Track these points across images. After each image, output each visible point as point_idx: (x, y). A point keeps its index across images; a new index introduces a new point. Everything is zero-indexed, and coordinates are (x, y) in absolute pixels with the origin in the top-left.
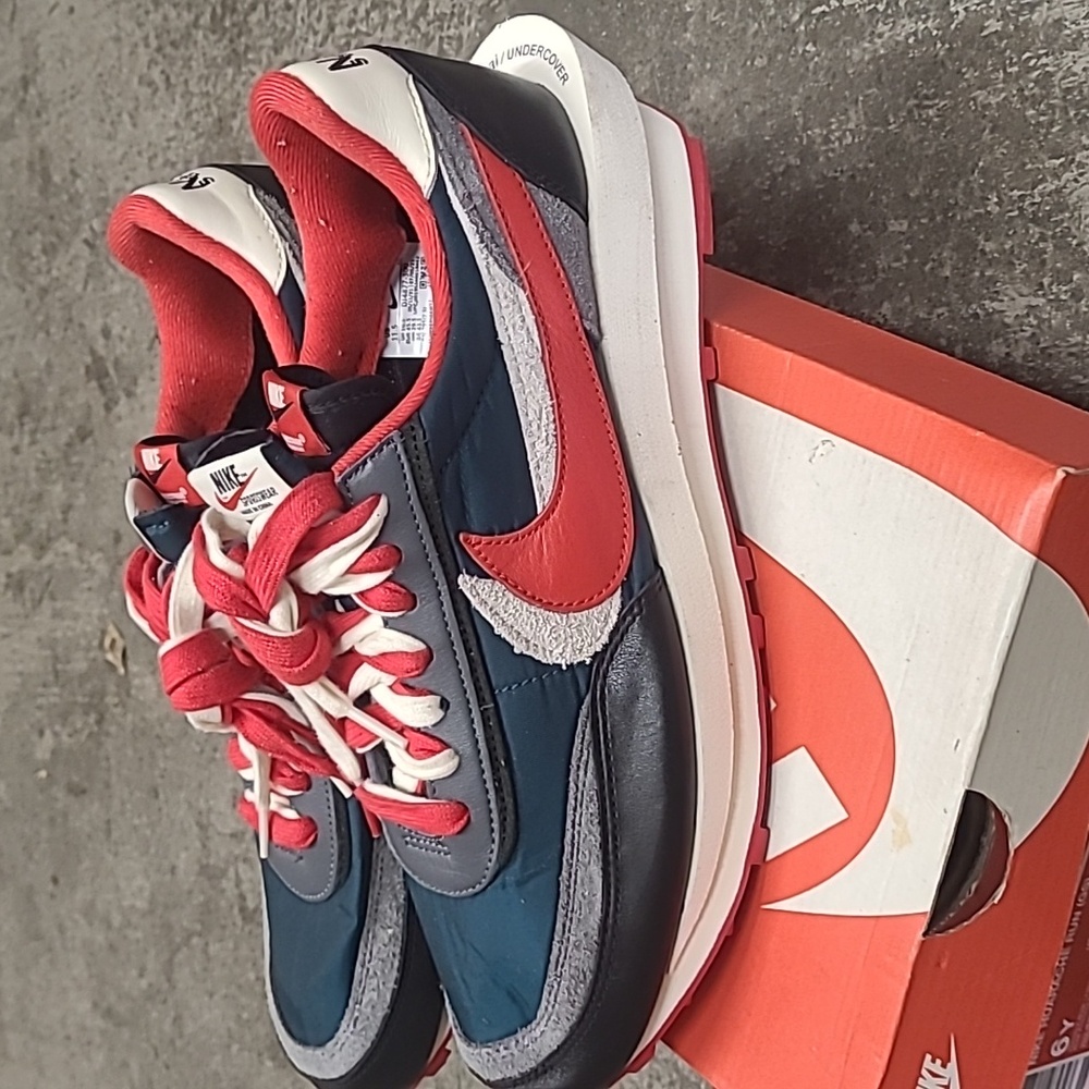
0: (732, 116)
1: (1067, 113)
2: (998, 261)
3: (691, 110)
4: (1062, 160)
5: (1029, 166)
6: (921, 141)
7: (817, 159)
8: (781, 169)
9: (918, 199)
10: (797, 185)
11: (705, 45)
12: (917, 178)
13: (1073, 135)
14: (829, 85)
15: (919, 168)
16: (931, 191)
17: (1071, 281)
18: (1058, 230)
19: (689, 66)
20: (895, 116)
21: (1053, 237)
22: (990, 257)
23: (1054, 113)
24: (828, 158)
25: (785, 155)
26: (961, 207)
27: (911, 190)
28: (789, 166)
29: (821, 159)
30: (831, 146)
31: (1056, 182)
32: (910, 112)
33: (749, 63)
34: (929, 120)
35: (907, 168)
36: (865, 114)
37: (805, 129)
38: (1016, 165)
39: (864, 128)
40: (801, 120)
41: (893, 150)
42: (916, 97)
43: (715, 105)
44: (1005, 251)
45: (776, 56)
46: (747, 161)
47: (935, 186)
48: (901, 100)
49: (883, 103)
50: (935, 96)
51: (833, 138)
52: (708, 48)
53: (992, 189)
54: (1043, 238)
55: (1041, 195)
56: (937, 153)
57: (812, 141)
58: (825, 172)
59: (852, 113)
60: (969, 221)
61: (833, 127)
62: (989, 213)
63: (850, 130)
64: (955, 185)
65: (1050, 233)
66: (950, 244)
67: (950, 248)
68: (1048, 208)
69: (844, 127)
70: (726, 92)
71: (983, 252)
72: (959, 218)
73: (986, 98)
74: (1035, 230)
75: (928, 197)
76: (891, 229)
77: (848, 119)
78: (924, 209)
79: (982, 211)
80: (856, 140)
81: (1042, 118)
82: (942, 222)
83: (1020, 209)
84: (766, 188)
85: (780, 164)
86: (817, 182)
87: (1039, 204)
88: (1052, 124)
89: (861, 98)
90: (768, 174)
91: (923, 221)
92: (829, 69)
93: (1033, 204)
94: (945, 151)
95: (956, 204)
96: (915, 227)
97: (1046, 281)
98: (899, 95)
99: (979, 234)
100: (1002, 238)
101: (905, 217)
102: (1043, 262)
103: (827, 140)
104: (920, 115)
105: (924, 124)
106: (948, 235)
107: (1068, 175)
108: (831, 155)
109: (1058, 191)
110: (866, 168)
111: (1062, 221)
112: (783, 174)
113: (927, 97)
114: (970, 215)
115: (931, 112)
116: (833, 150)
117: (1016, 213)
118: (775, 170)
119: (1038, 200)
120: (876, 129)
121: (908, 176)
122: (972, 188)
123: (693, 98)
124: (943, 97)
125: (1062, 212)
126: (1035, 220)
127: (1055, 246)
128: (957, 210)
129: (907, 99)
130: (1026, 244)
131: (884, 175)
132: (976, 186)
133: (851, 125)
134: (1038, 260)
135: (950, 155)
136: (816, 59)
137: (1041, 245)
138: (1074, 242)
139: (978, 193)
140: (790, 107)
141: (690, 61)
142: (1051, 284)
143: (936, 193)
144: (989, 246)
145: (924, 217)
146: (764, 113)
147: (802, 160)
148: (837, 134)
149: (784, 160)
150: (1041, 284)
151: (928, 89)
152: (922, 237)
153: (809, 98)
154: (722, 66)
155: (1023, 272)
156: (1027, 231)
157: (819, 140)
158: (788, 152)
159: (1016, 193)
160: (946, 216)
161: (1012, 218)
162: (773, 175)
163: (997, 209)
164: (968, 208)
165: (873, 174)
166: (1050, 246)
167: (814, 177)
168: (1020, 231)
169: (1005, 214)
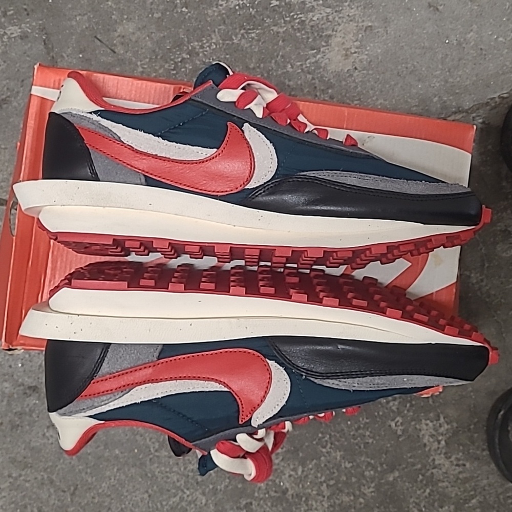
0: (145, 38)
1: (314, 35)
3: (119, 36)
4: (315, 51)
5: (302, 54)
6: (251, 46)
7: (198, 55)
8: (179, 60)
9: (254, 68)
10: (190, 66)
11: (122, 8)
12: (252, 60)
13: (318, 42)
14: (198, 25)
15: (252, 56)
16: (260, 65)
17: (328, 93)
18: (319, 75)
19: (113, 17)
20: (236, 36)
21: (318, 78)
22: (292, 87)
23: (308, 34)
24: (205, 55)
25: (180, 54)
26: (275, 70)
27: (250, 65)
28: (183, 59)
29: (201, 55)
30: (205, 49)
31: (315, 59)
32: (242, 35)
33: (150, 16)
34: (253, 38)
35: (246, 57)
36: (220, 36)
37: (189, 42)
38: (296, 53)
39: (221, 42)
40: (186, 39)
41: (238, 50)
42: (244, 29)
43: (133, 33)
44: (298, 85)
45: (166, 13)
46: (159, 57)
47: (261, 63)
48: (237, 31)
49: (228, 32)
50: (253, 29)
51: (205, 46)
52: (123, 9)
53: (288, 62)
54: (313, 79)
55: (310, 63)
56: (259, 51)
57: (194, 48)
58: (204, 60)
59: (213, 36)
61: (205, 42)
62: (288, 71)
63: (214, 43)
64: (271, 62)
65: (316, 77)
68: (313, 68)
69: (210, 42)
70: (139, 28)
71: (289, 86)
72: (275, 74)
73: (278, 29)
74: (309, 77)
75: (259, 67)
77: (212, 39)
78: (258, 72)
79: (285, 71)
80: (218, 47)
81: (304, 37)
82: (267, 76)
83: (302, 70)
84: (172, 68)
85: (178, 58)
86: (200, 64)
87: (310, 67)
88: (308, 38)
89: (216, 30)
90: (172, 62)
92: (197, 19)
93: (307, 67)
94: (263, 49)
95: (272, 69)
97: (318, 94)
98: (236, 29)
99: (285, 79)
100: (296, 80)
102: (316, 87)
103: (202, 47)
104: (248, 36)
105: (250, 39)
107: (319, 56)
108: (205, 53)
109: (316, 62)
110: (225, 58)
111: (320, 72)
112: (181, 62)
113: (249, 29)
114: (280, 73)
115: (253, 35)
116: (206, 51)
117: (300, 71)
118: (176, 60)
119: (308, 65)
120: (227, 42)
121: (247, 60)
123: (119, 31)
124: (258, 29)
125: (319, 69)
126: (309, 73)
127: (319, 81)
128: (273, 71)
129: (240, 30)
130: (306, 81)
131: (235, 60)
132: (280, 62)
133: (214, 41)
134: (313, 87)
135: (266, 51)
136: (189, 14)
137: (313, 81)
138: (327, 79)
139: (281, 64)
140: (179, 34)
141: (113, 14)
142: (320, 95)
143: (262, 65)
144: (291, 83)
145: (258, 75)
146: (164, 37)
147: (190, 56)
148: (207, 44)
149: (180, 56)
150: (316, 96)
151: (250, 26)
153: (188, 30)
154: (135, 17)
155: (308, 91)
156: (306, 77)
157: (198, 47)
158: (181, 52)
159: (299, 63)
160: (268, 73)
161: (299, 73)
162: (175, 62)
163: (291, 70)
164: (278, 70)
165: (229, 60)
166: (317, 81)
167: (198, 63)
168: (303, 77)
169: (295, 71)
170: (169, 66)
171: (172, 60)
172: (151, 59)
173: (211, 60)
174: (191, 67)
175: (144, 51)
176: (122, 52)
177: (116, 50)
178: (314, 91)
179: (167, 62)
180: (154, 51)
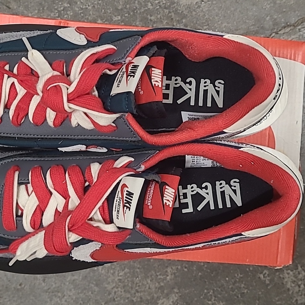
2: (157, 22)
7: (77, 3)
8: (62, 9)
9: (122, 9)
10: (70, 13)
12: (119, 3)
16: (126, 6)
17: (183, 22)
18: (174, 9)
21: (173, 11)
22: (154, 21)
25: (62, 4)
26: (139, 9)
27: (118, 7)
28: (65, 8)
29: (78, 3)
44: (158, 18)
46: (45, 8)
47: (127, 4)
54: (170, 12)
58: (82, 7)
60: (143, 12)
62: (149, 9)
64: (134, 3)
65: (172, 11)
66: (138, 20)
67: (138, 21)
68: (169, 4)
71: (151, 20)
72: (139, 12)
74: (166, 11)
75: (126, 8)
76: (114, 20)
78: (125, 11)
79: (146, 8)
82: (133, 14)
83: (160, 6)
84: (57, 16)
85: (61, 7)
86: (79, 10)
87: (166, 3)
90: (56, 11)
91: (126, 15)
93: (163, 4)
95: (136, 8)
96: (124, 18)
99: (148, 15)
100: (156, 15)
101: (119, 15)
102: (172, 19)
106: (137, 17)
110: (98, 3)
111: (175, 7)
112: (63, 10)
114: (143, 10)
117: (159, 7)
118: (59, 9)
121: (116, 3)
122: (141, 3)
125: (174, 4)
126: (165, 8)
127: (174, 14)
128: (137, 10)
130: (164, 15)
131: (106, 4)
134: (170, 19)
137: (170, 14)
138: (180, 12)
139: (143, 4)
142: (177, 24)
143: (128, 6)
144: (152, 18)
145: (126, 14)
147: (70, 5)
152: (127, 20)
155: (166, 23)
156: (164, 12)
158: (63, 3)
159: (157, 2)
160: (134, 12)
161: (157, 9)
162: (59, 11)
163: (152, 7)
164: (141, 9)
165: (101, 4)
166: (173, 14)
167: (77, 9)
168: (162, 12)
169: (155, 8)
170: (55, 15)
171: (56, 9)
172: (39, 10)
173: (87, 7)
174: (72, 14)
175: (32, 4)
176: (15, 7)
177: (11, 6)
178: (171, 22)
179: (52, 12)
180: (41, 4)
